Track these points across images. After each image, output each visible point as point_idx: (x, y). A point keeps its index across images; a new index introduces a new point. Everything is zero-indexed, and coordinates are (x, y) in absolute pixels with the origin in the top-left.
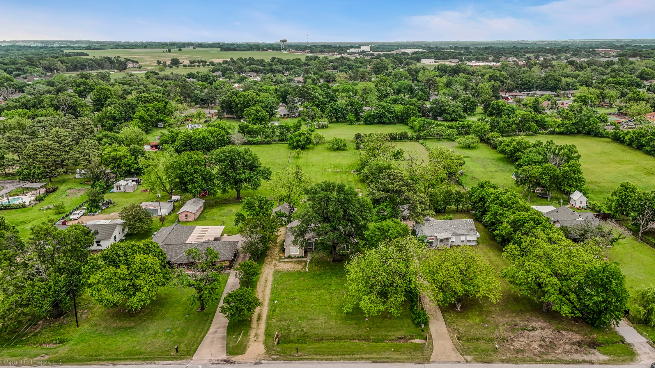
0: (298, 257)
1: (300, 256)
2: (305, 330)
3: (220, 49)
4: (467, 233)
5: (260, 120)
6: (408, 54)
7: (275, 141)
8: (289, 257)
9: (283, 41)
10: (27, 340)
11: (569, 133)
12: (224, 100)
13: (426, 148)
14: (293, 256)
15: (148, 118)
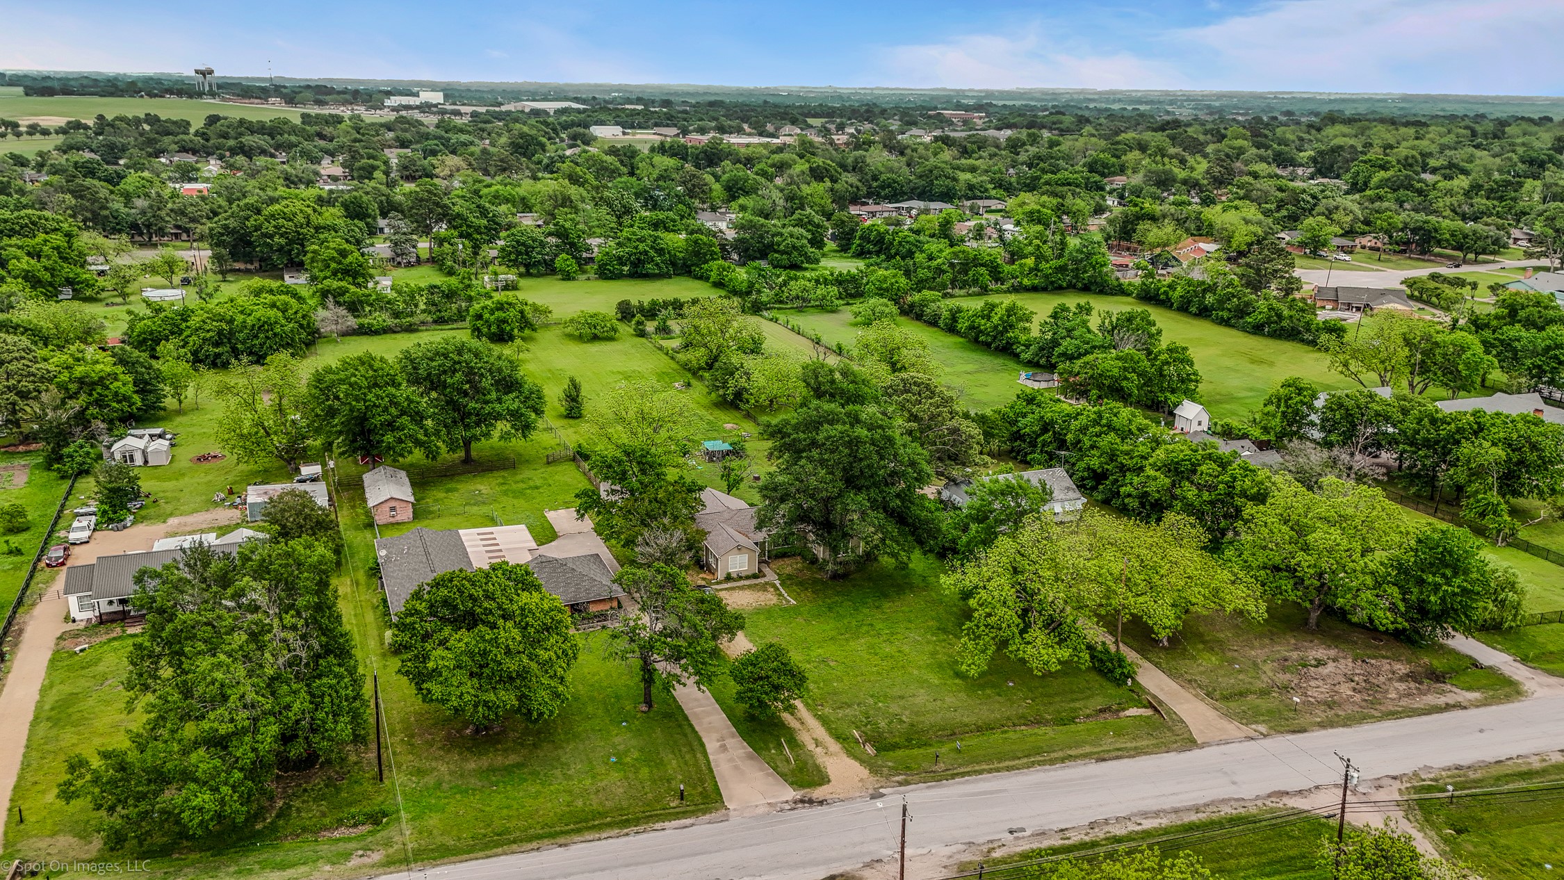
0: (748, 578)
1: (750, 573)
2: (904, 718)
3: (20, 90)
4: (1062, 496)
5: (352, 273)
6: (546, 113)
7: (423, 323)
8: (729, 578)
9: (203, 73)
10: (273, 828)
11: (1050, 287)
12: (226, 227)
13: (793, 330)
14: (734, 576)
15: (47, 276)
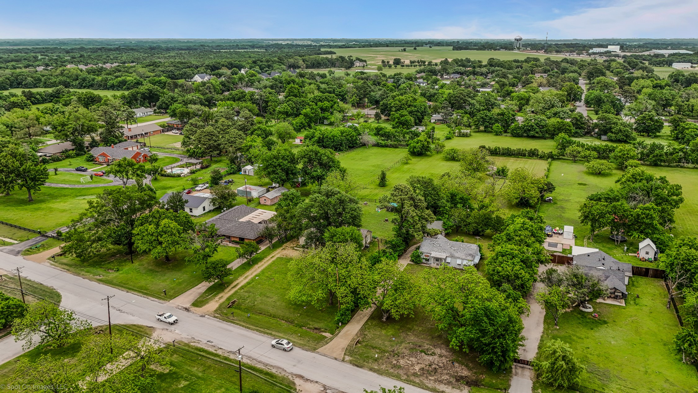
3: (453, 47)
4: (464, 257)
5: (404, 124)
7: (401, 145)
15: (312, 115)
